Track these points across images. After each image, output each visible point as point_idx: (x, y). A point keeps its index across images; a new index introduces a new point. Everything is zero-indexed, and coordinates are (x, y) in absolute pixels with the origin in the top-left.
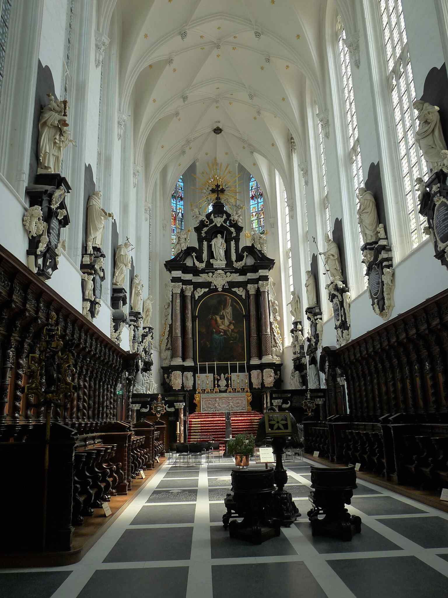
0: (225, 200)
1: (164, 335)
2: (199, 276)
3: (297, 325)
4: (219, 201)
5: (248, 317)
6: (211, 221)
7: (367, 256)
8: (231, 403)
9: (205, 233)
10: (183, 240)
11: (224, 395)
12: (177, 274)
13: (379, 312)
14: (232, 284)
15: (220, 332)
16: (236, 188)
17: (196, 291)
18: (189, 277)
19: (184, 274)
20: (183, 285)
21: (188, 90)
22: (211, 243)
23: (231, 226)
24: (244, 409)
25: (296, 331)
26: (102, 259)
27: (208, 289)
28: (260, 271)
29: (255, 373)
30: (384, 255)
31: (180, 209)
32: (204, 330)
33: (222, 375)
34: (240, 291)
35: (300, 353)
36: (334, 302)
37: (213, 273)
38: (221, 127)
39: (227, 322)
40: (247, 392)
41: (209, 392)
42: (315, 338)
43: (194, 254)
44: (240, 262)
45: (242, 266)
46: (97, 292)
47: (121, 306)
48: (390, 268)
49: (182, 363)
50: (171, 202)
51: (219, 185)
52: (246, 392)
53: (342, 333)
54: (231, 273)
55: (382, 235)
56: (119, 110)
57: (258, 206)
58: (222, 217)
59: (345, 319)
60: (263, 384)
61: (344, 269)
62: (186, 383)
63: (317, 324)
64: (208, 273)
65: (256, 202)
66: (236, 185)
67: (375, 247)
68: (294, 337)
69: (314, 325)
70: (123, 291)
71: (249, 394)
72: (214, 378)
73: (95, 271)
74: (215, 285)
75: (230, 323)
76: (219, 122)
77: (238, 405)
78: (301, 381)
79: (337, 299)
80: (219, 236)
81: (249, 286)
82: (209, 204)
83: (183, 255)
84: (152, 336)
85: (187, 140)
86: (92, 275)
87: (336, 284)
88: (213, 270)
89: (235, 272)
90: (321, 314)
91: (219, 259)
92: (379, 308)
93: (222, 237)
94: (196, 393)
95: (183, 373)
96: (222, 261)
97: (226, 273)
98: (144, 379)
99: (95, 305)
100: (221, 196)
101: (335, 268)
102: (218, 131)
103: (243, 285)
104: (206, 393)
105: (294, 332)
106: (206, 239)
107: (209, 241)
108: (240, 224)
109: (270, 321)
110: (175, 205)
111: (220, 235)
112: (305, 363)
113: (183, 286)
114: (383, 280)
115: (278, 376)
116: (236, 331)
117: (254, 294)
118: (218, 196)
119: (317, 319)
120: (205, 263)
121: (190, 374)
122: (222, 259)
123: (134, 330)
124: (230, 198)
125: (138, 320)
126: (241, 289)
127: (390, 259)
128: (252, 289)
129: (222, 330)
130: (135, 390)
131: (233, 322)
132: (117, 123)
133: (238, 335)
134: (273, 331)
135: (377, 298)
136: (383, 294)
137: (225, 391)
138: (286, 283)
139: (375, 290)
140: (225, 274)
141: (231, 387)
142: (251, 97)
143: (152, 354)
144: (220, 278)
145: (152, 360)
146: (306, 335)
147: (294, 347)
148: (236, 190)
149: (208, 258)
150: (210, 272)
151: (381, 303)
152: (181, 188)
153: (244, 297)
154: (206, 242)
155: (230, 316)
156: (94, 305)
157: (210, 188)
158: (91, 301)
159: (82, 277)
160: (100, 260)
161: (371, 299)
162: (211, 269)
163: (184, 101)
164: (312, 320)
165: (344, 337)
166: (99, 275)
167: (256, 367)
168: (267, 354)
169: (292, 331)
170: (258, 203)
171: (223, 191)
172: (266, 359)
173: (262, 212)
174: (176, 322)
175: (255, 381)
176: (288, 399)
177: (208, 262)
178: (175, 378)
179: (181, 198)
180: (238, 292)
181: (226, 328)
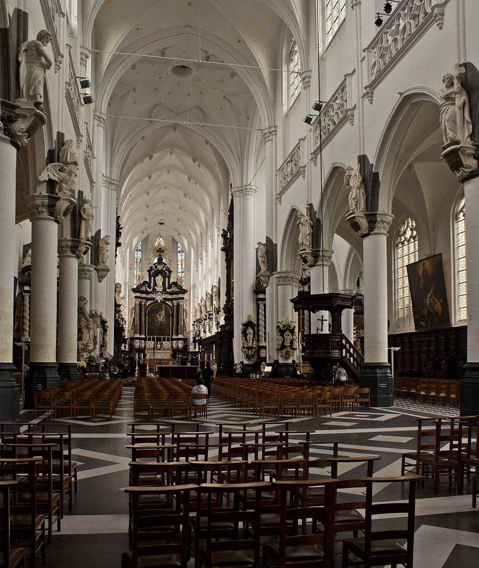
0: (164, 256)
1: (131, 322)
2: (148, 295)
4: (160, 256)
5: (173, 315)
6: (156, 267)
8: (162, 355)
9: (153, 273)
10: (141, 279)
11: (159, 351)
12: (138, 294)
14: (166, 299)
15: (158, 322)
16: (170, 249)
17: (147, 302)
18: (144, 295)
19: (141, 294)
20: (140, 299)
23: (167, 270)
24: (168, 357)
27: (153, 301)
28: (180, 294)
29: (174, 342)
31: (139, 257)
32: (150, 321)
33: (159, 342)
34: (169, 303)
35: (195, 335)
37: (156, 294)
38: (163, 223)
39: (162, 317)
40: (170, 350)
41: (152, 349)
43: (147, 285)
49: (139, 336)
51: (161, 248)
54: (165, 294)
57: (182, 257)
58: (162, 265)
60: (178, 347)
62: (141, 345)
64: (153, 294)
68: (194, 327)
72: (155, 343)
74: (157, 299)
75: (164, 318)
76: (162, 220)
77: (166, 356)
80: (160, 275)
82: (155, 258)
83: (141, 285)
88: (156, 292)
89: (168, 294)
91: (159, 287)
93: (162, 276)
94: (146, 350)
95: (140, 341)
97: (162, 294)
100: (162, 254)
102: (161, 223)
103: (171, 300)
104: (150, 350)
106: (153, 276)
107: (155, 278)
108: (171, 269)
109: (183, 318)
110: (137, 255)
115: (186, 344)
116: (166, 322)
117: (176, 305)
118: (160, 254)
120: (152, 289)
121: (143, 341)
122: (161, 287)
124: (166, 255)
128: (175, 302)
133: (167, 324)
137: (160, 350)
138: (193, 300)
141: (163, 347)
144: (159, 297)
148: (170, 251)
149: (153, 286)
153: (171, 306)
154: (153, 278)
155: (164, 314)
157: (156, 250)
167: (175, 339)
168: (181, 334)
169: (193, 325)
170: (182, 256)
171: (163, 251)
172: (180, 336)
173: (183, 261)
174: (137, 317)
175: (174, 345)
176: (186, 355)
177: (154, 288)
178: (136, 343)
179: (140, 250)
180: (168, 303)
181: (161, 320)
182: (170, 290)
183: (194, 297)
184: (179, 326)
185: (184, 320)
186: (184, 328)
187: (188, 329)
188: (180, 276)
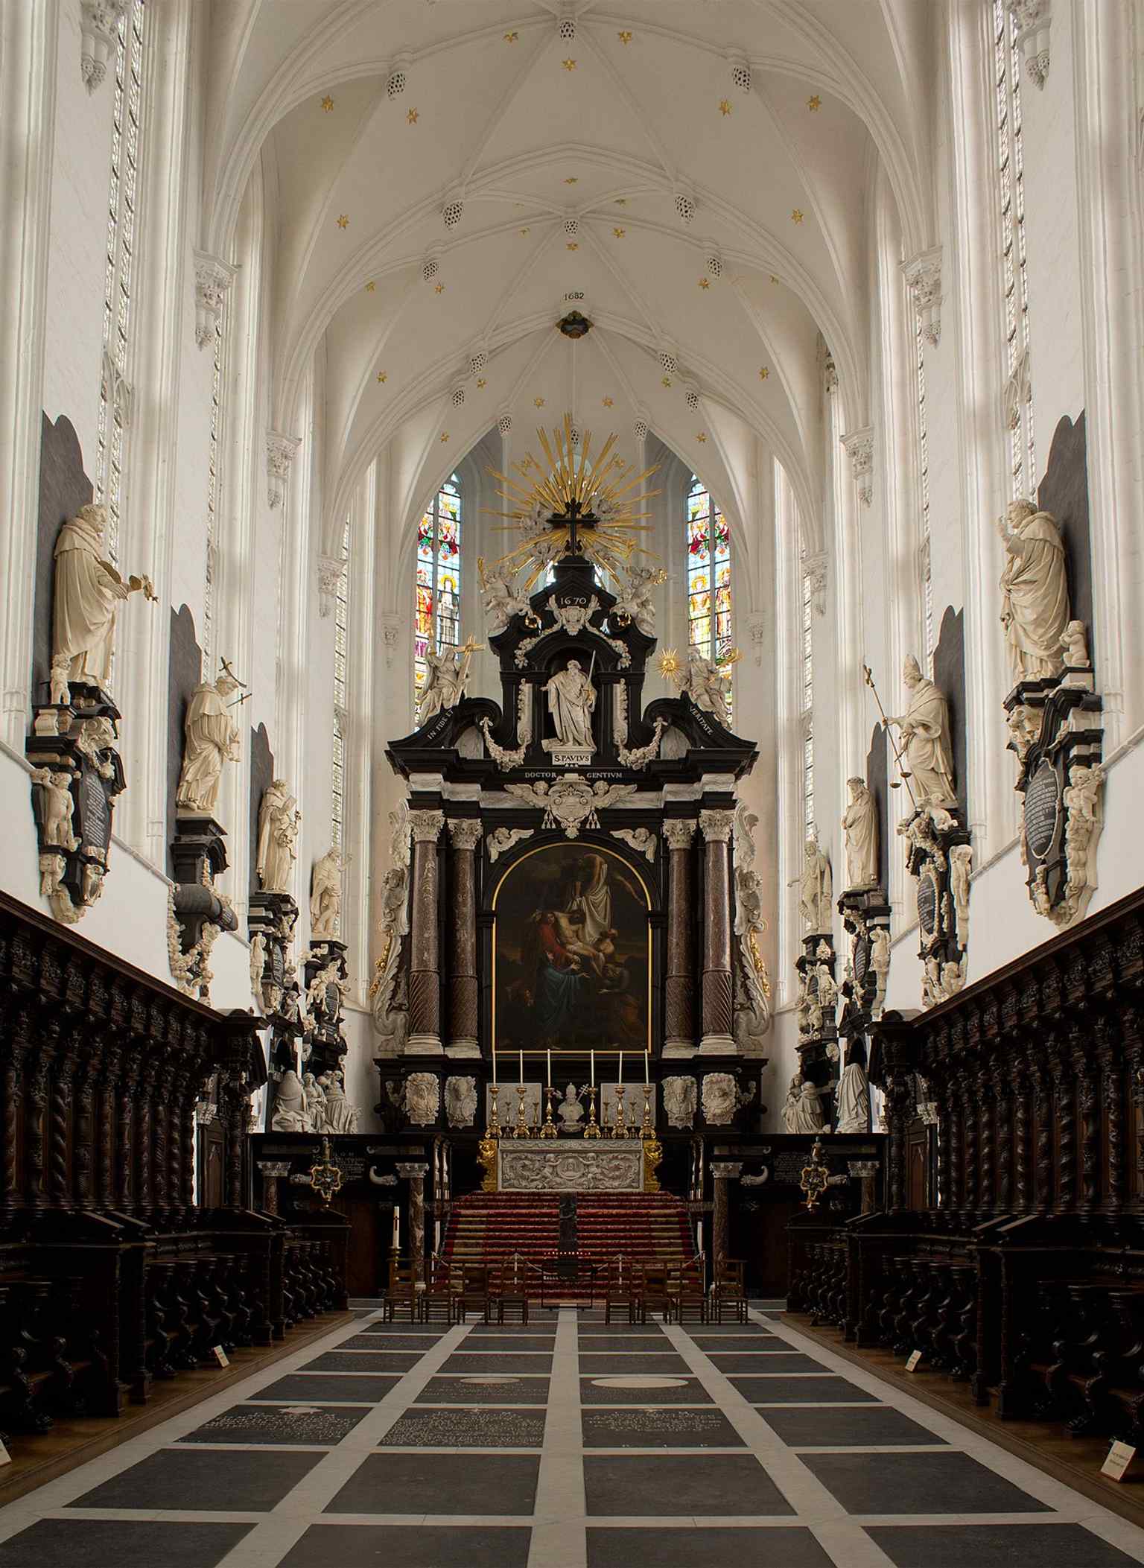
0: (598, 552)
1: (385, 967)
2: (505, 790)
3: (816, 945)
4: (577, 553)
5: (660, 920)
6: (549, 619)
7: (1023, 726)
8: (593, 1169)
9: (527, 655)
10: (446, 679)
11: (573, 1144)
12: (432, 782)
13: (1047, 906)
14: (613, 818)
15: (569, 962)
16: (638, 512)
17: (494, 836)
18: (469, 792)
19: (452, 782)
20: (446, 815)
21: (461, 185)
22: (543, 689)
23: (614, 636)
24: (633, 1184)
25: (813, 964)
26: (106, 723)
27: (531, 832)
28: (705, 777)
29: (675, 1085)
30: (1073, 723)
31: (446, 580)
32: (515, 955)
33: (571, 1089)
34: (636, 839)
35: (822, 1028)
36: (922, 876)
37: (550, 782)
38: (585, 315)
39: (590, 931)
40: (648, 1137)
41: (525, 1134)
42: (862, 986)
43: (486, 722)
44: (642, 750)
45: (646, 761)
46: (93, 827)
47: (206, 874)
48: (1094, 765)
49: (439, 1050)
50: (414, 559)
51: (580, 504)
52: (644, 1139)
53: (940, 969)
54: (611, 782)
55: (1075, 656)
56: (202, 248)
57: (713, 573)
58: (586, 606)
59: (952, 926)
60: (698, 1115)
61: (960, 771)
62: (455, 1108)
63: (873, 942)
64: (532, 782)
65: (707, 561)
66: (638, 503)
67: (1047, 696)
68: (807, 981)
69: (864, 947)
70: (211, 827)
71: (653, 1144)
72: (544, 1095)
73: (78, 759)
74: (555, 819)
75: (603, 936)
76: (579, 296)
77: (617, 1173)
78: (818, 1111)
79: (932, 866)
80: (573, 665)
81: (668, 824)
82: (543, 565)
83: (447, 724)
84: (341, 969)
85: (468, 356)
86: (66, 771)
87: (931, 819)
88: (551, 771)
89: (625, 781)
90: (885, 910)
91: (571, 739)
92: (1047, 893)
93: (584, 670)
94: (483, 1138)
95: (446, 1079)
96: (580, 744)
97: (592, 782)
98: (307, 1092)
99: (84, 864)
100: (585, 538)
101: (933, 768)
102: (575, 325)
103: (651, 820)
104: (516, 1136)
105: (808, 967)
106: (528, 674)
107: (540, 680)
108: (645, 630)
109: (732, 932)
110: (430, 567)
111: (576, 662)
112: (835, 1059)
113: (449, 821)
114: (1067, 803)
115: (752, 1095)
116: (621, 959)
117: (684, 850)
118: (573, 537)
119: (873, 928)
120: (523, 750)
121: (465, 1084)
122: (581, 739)
123: (267, 949)
124: (614, 545)
125: (281, 919)
126: (642, 832)
127: (1095, 737)
128: (676, 833)
129: (576, 957)
130: (277, 1123)
131: (613, 931)
132: (193, 290)
133: (626, 973)
134: (741, 961)
135: (1044, 862)
136: (1062, 850)
137: (578, 1135)
138: (792, 817)
139: (1039, 836)
140: (591, 786)
141: (597, 1121)
142: (686, 207)
143: (343, 1020)
144: (571, 800)
145: (341, 1038)
146: (842, 977)
147: (802, 1011)
148: (638, 520)
149: (533, 737)
150: (540, 779)
151: (1054, 876)
152: (454, 514)
153: (650, 856)
154: (530, 685)
155: (603, 914)
156: (79, 865)
157: (548, 514)
158: (66, 853)
159: (31, 776)
160: (99, 726)
161: (1027, 866)
162: (543, 771)
163: (449, 222)
164: (857, 930)
165: (944, 984)
166: (99, 772)
167: (679, 1067)
168: (718, 1031)
169: (801, 965)
170: (713, 564)
171: (590, 522)
172: (713, 1045)
173: (724, 593)
174: (423, 927)
175: (675, 1107)
176: (766, 1160)
177: (534, 747)
178: (418, 1092)
179: (452, 546)
180: (632, 843)
181: (588, 951)
182: (638, 753)
183: (800, 797)
184: (708, 981)
185: (735, 940)
186: (740, 992)
187: (762, 1002)
188: (706, 656)
